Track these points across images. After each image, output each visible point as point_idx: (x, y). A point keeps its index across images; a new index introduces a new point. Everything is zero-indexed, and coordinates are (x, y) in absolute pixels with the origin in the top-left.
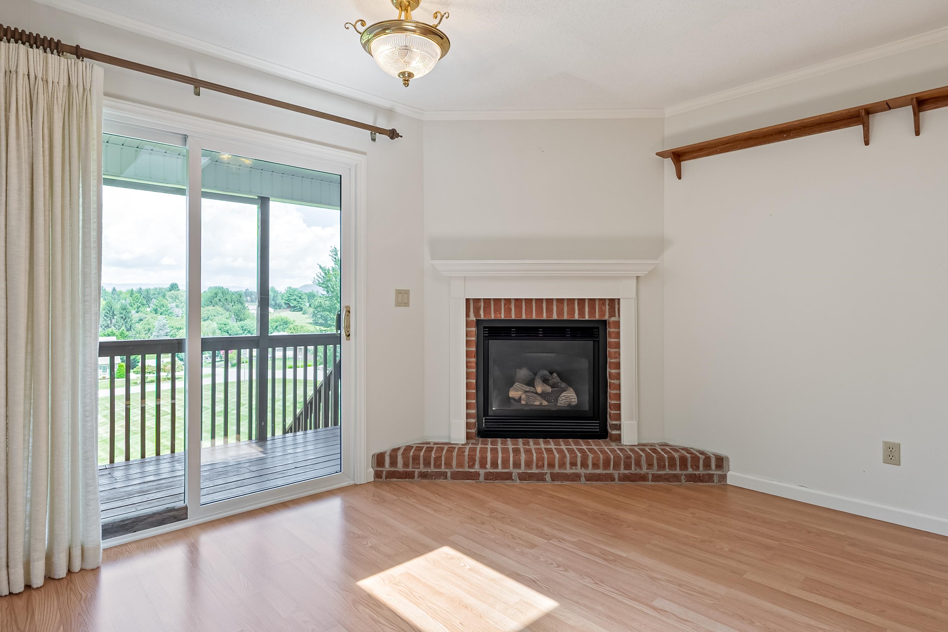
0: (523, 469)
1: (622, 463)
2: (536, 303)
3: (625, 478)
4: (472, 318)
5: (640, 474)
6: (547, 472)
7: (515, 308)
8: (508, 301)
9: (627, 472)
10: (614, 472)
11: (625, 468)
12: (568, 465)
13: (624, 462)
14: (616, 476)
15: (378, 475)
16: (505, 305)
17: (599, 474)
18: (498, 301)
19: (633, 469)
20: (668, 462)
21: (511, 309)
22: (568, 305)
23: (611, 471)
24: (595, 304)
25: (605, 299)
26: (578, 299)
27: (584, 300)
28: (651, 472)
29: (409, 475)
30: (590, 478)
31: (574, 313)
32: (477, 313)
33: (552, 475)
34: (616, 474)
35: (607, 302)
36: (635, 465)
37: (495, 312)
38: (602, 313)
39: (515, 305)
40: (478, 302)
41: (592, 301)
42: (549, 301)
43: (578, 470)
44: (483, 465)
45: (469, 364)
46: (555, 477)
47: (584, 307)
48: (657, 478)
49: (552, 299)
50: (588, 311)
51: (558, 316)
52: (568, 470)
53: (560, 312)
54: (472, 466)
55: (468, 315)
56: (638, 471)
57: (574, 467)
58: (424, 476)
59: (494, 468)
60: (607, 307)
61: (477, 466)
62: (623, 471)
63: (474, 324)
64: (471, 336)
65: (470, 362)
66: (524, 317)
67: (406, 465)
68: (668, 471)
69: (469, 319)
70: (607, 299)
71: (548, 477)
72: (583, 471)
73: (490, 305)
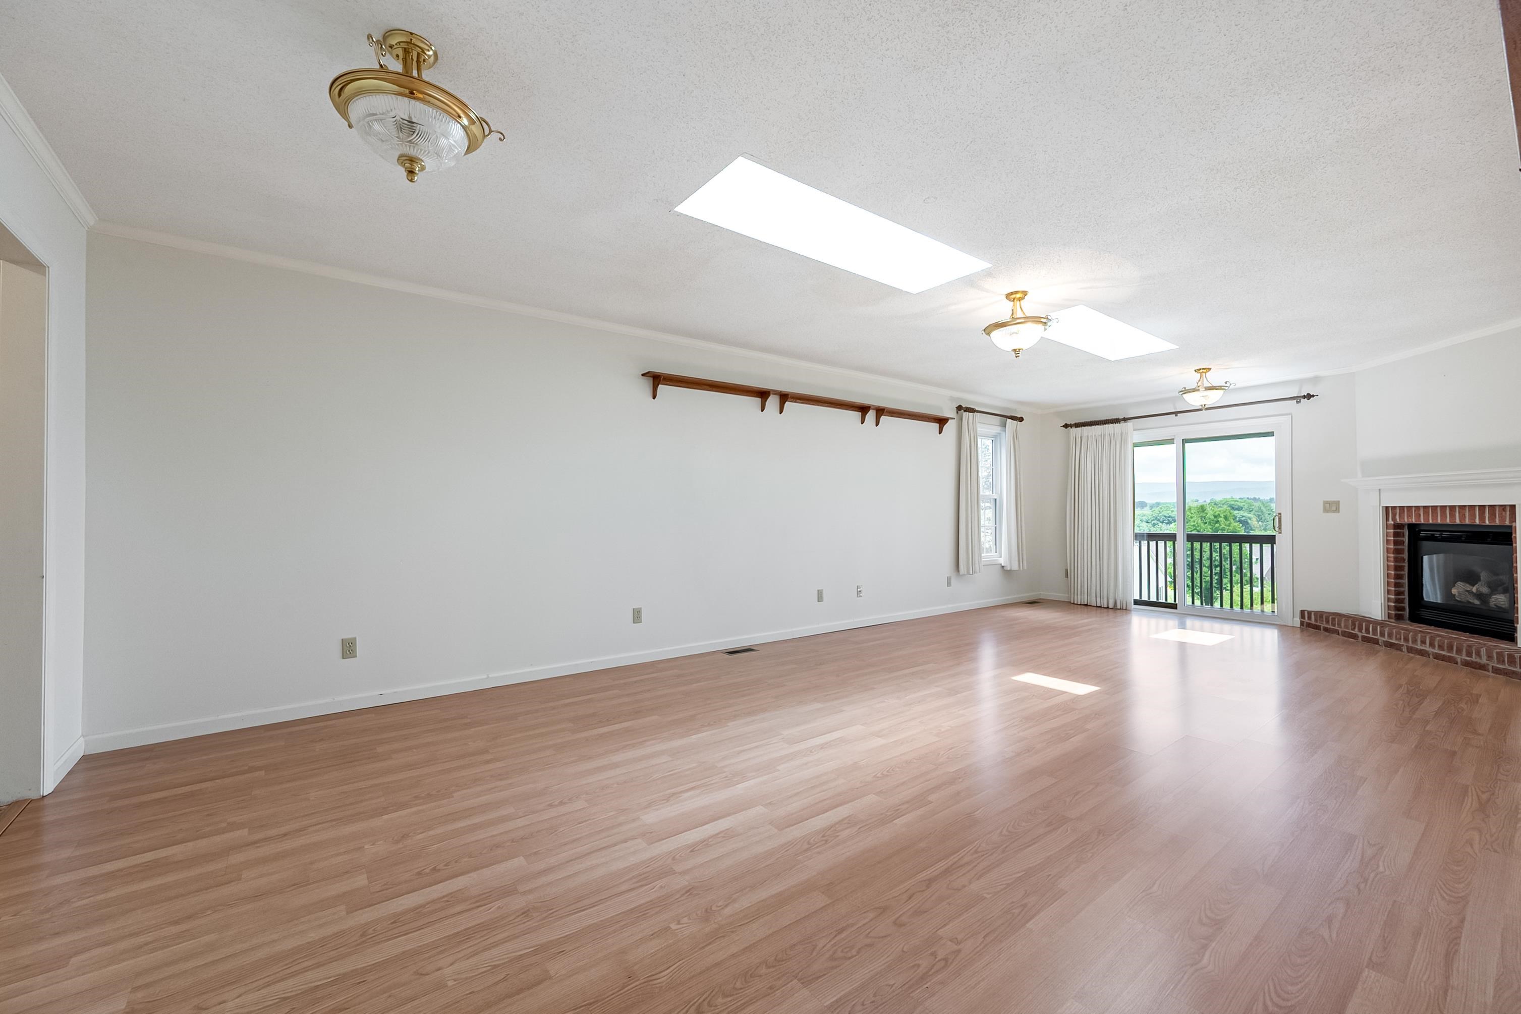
0: (1386, 639)
1: (1464, 650)
2: (1441, 510)
3: (1467, 664)
4: (1391, 522)
5: (1480, 663)
6: (1404, 644)
7: (1423, 514)
8: (1418, 508)
9: (1468, 659)
10: (1457, 656)
11: (1467, 655)
12: (1419, 642)
13: (1467, 650)
14: (1459, 660)
15: (1302, 623)
16: (1415, 511)
17: (1444, 655)
18: (1409, 508)
19: (1474, 657)
20: (1508, 658)
21: (1420, 515)
22: (1469, 511)
23: (1454, 655)
24: (1496, 510)
25: (1505, 506)
26: (1479, 506)
27: (1484, 506)
28: (1491, 664)
29: (1317, 627)
30: (1437, 657)
31: (1475, 518)
32: (1394, 519)
33: (1408, 647)
34: (1459, 658)
35: (1508, 509)
36: (1476, 654)
37: (1407, 517)
38: (1502, 518)
39: (1423, 511)
40: (1395, 509)
41: (1492, 507)
42: (1452, 508)
43: (1427, 648)
44: (1360, 630)
45: (1389, 559)
46: (1410, 650)
47: (1484, 512)
48: (1496, 671)
49: (1455, 506)
50: (1488, 517)
51: (1460, 521)
52: (1419, 647)
53: (1462, 517)
54: (1354, 629)
55: (1387, 519)
56: (1478, 660)
57: (1423, 645)
58: (1326, 630)
59: (1367, 633)
60: (1508, 513)
61: (1356, 630)
62: (1464, 657)
63: (1392, 527)
64: (1390, 537)
65: (1389, 557)
66: (1431, 522)
67: (1316, 620)
68: (1507, 666)
69: (1388, 522)
70: (1508, 505)
71: (1404, 649)
72: (1430, 650)
73: (1404, 511)
